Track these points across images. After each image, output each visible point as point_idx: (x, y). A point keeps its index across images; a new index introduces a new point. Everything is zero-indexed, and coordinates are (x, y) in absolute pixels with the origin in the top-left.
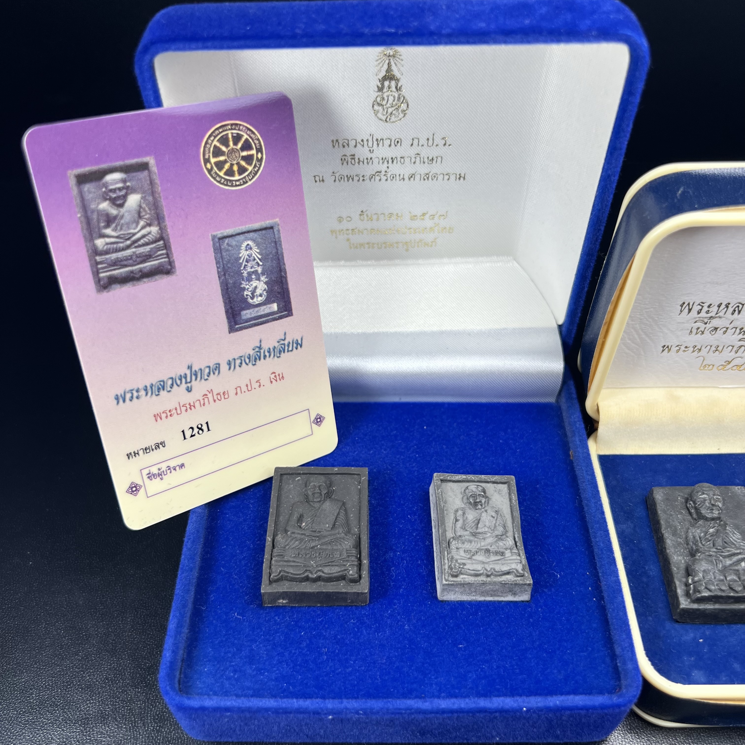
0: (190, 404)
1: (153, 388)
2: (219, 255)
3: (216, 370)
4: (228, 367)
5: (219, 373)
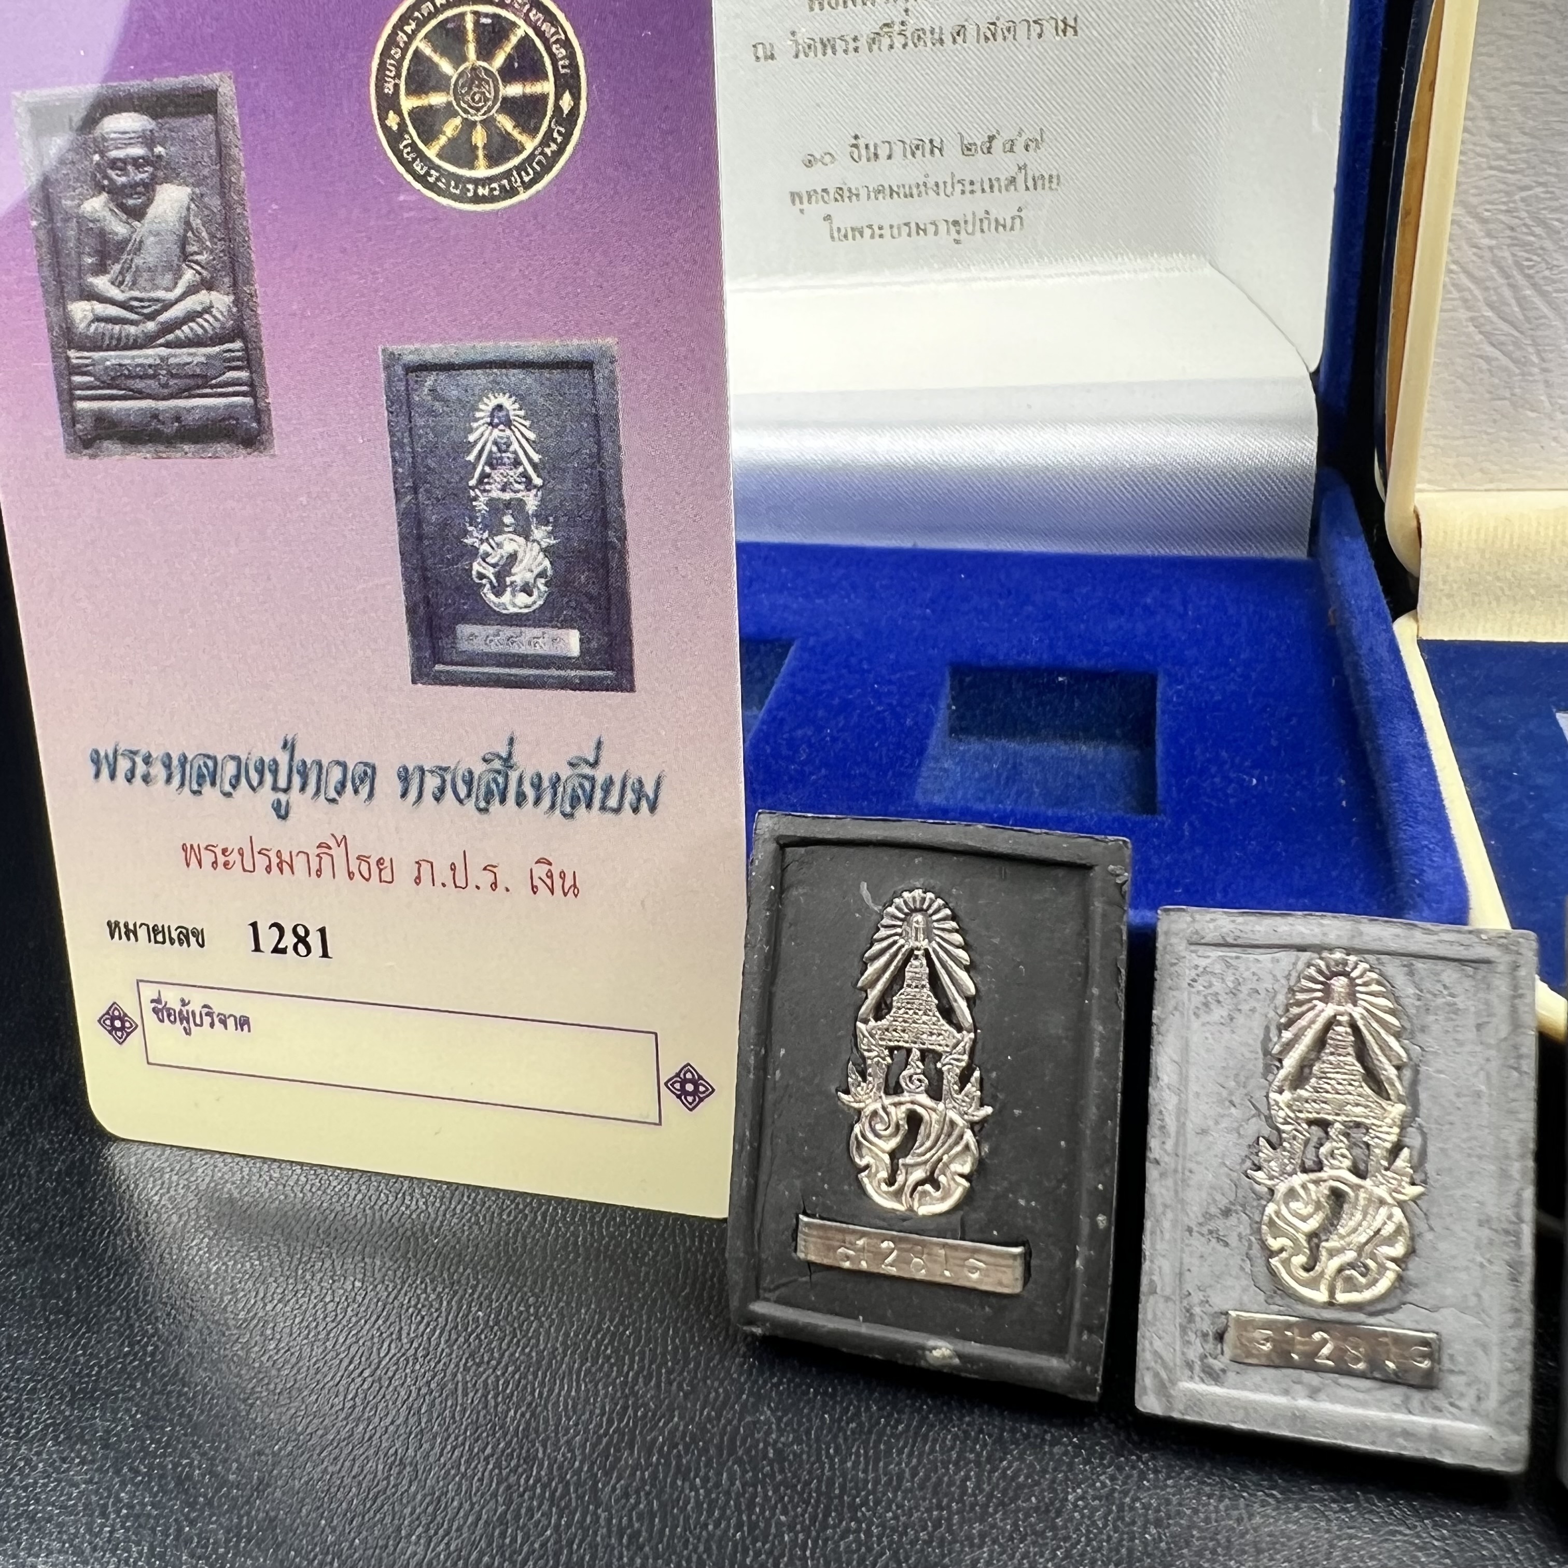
0: (278, 855)
1: (187, 767)
2: (403, 420)
3: (362, 781)
4: (398, 787)
5: (371, 794)
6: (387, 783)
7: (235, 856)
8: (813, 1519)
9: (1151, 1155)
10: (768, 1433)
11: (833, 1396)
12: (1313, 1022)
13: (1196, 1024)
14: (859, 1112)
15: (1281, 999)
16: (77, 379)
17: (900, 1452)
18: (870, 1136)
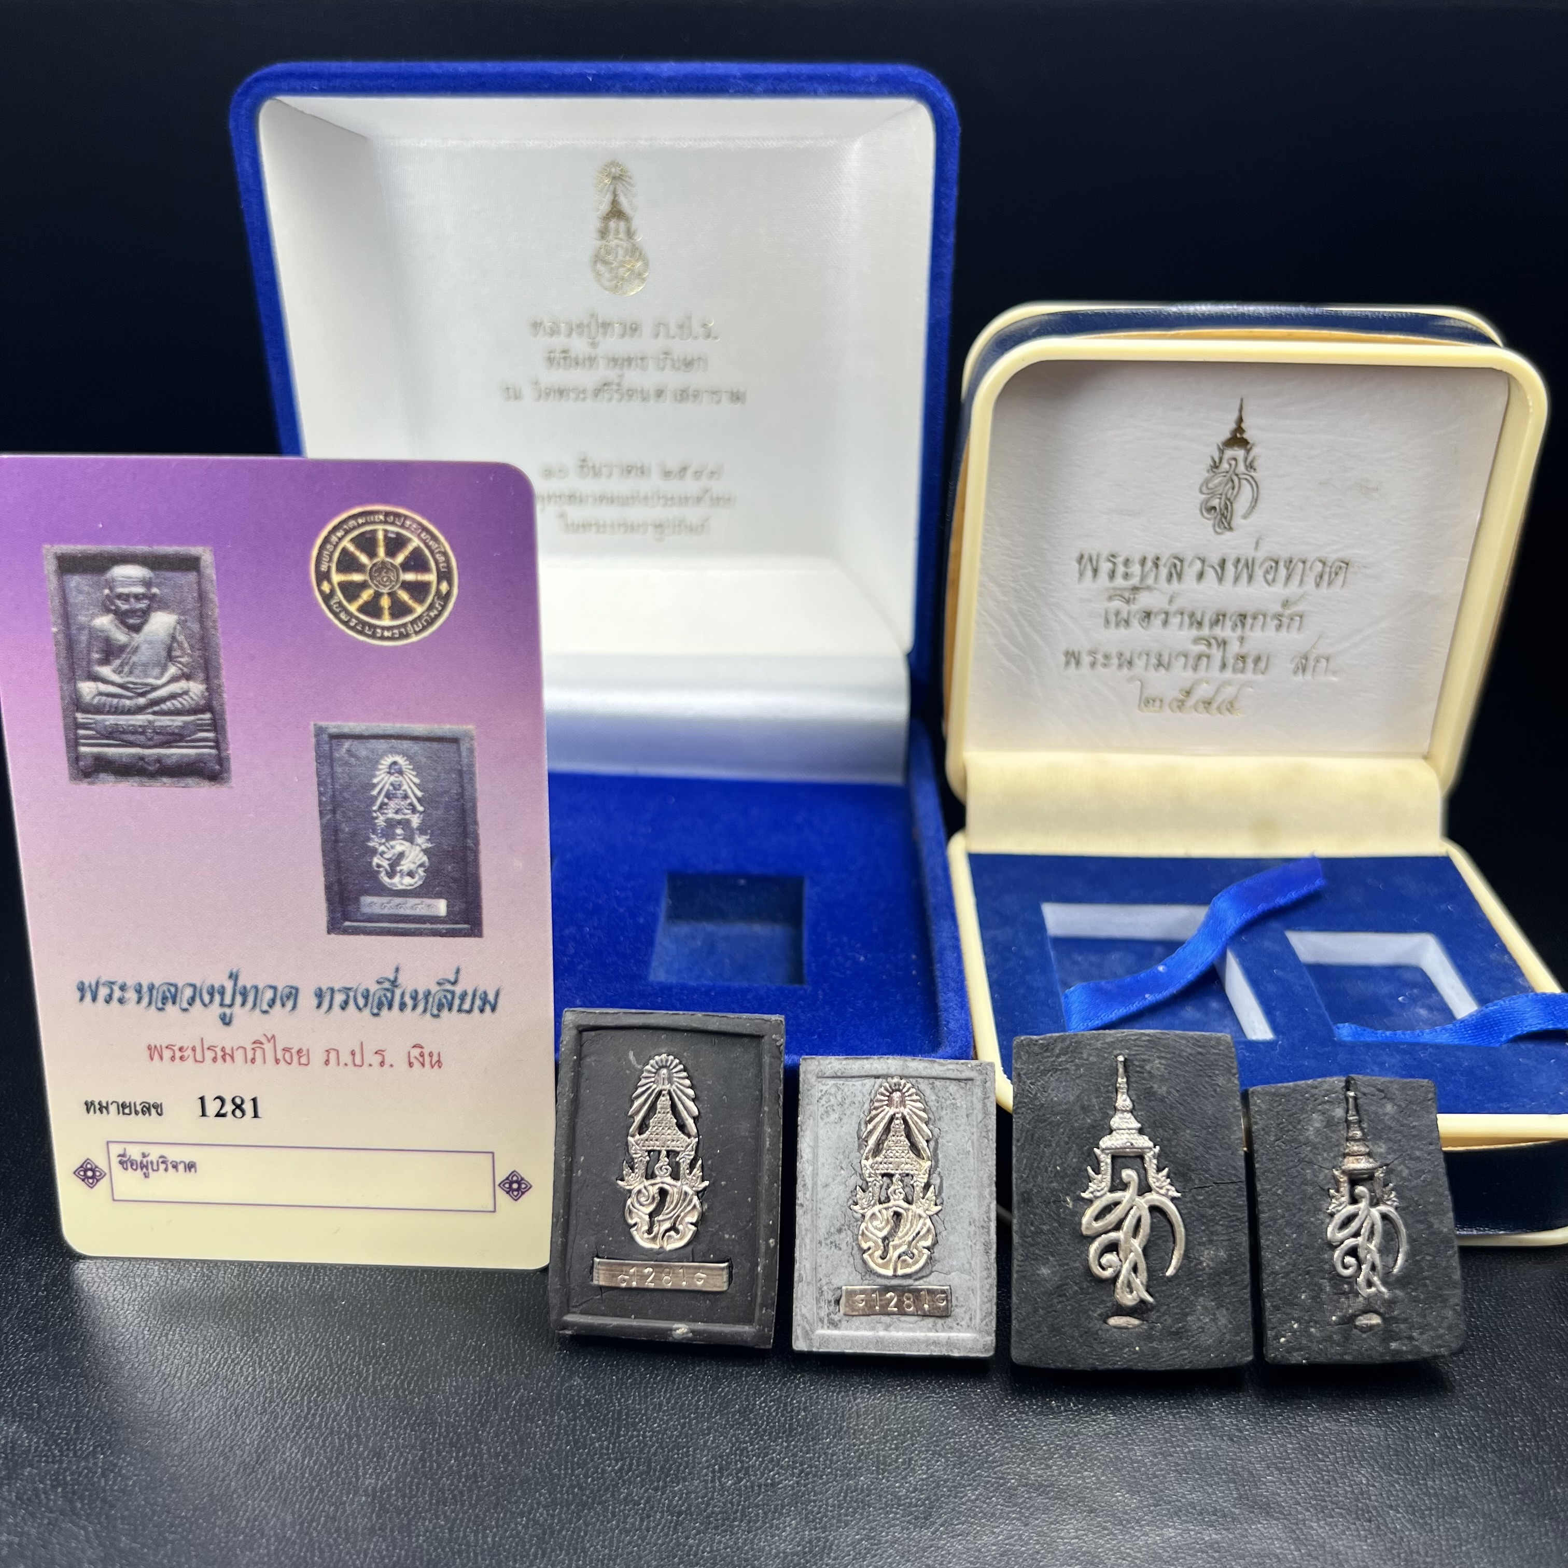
0: (223, 1049)
1: (155, 992)
2: (327, 769)
3: (288, 998)
4: (315, 1002)
5: (294, 1007)
6: (307, 1000)
7: (188, 1052)
8: (612, 1433)
9: (798, 1202)
10: (579, 1391)
11: (618, 1364)
12: (883, 1118)
13: (821, 1123)
14: (630, 1191)
15: (866, 1106)
16: (81, 732)
17: (660, 1391)
18: (637, 1205)
